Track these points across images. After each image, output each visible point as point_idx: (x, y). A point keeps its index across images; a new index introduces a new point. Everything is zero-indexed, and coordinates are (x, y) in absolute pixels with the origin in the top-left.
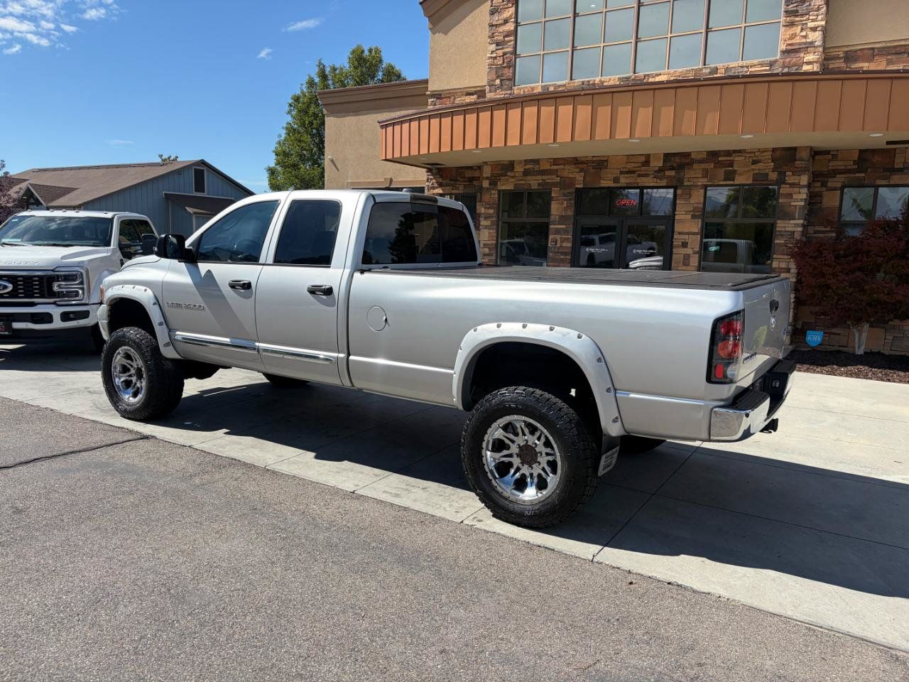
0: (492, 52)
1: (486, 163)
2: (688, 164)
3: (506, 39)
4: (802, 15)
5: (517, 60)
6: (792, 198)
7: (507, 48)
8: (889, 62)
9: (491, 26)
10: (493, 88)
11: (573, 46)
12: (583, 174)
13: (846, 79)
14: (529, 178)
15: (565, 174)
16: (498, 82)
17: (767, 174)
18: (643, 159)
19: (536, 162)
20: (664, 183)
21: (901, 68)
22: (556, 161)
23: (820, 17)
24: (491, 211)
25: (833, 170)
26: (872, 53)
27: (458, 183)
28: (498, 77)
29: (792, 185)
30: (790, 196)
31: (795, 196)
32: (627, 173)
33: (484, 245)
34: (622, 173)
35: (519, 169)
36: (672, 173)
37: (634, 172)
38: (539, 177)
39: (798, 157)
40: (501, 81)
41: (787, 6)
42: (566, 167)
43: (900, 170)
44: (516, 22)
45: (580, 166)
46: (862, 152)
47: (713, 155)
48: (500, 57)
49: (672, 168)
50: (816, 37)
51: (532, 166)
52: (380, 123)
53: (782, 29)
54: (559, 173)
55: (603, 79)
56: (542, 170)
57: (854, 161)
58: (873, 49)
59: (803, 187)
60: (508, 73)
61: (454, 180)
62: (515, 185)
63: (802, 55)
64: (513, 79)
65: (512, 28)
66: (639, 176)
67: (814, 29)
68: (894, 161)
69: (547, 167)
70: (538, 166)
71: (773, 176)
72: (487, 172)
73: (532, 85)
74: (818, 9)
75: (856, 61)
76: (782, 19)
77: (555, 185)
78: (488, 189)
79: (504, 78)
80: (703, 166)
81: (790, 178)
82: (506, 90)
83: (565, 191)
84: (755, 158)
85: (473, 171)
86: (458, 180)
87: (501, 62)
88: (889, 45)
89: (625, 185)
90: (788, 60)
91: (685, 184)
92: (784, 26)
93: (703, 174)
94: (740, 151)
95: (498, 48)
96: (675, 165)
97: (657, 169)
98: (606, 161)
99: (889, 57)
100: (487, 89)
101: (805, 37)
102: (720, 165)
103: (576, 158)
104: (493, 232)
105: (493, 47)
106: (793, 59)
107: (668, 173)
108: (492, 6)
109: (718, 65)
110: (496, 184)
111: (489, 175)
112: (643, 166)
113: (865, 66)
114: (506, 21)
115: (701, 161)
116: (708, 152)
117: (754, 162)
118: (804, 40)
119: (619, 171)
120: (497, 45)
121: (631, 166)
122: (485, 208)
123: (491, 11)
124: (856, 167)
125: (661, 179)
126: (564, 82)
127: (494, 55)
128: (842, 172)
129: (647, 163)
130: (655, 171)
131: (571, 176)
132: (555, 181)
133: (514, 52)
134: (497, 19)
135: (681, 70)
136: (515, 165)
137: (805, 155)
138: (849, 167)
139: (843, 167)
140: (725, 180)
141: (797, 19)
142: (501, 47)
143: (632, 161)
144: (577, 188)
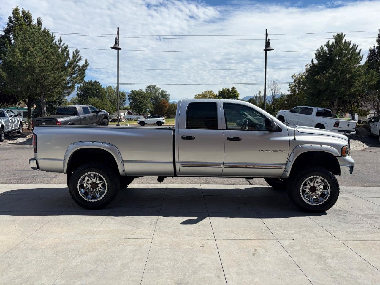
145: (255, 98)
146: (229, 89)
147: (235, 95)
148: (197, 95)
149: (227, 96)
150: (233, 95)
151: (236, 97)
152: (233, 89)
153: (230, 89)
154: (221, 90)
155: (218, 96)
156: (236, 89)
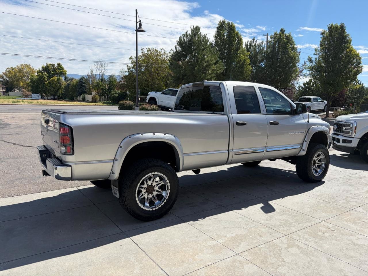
145: (87, 77)
146: (54, 65)
147: (62, 71)
148: (9, 68)
149: (52, 72)
150: (59, 71)
151: (63, 74)
152: (59, 65)
153: (56, 65)
154: (45, 65)
155: (41, 72)
156: (62, 66)
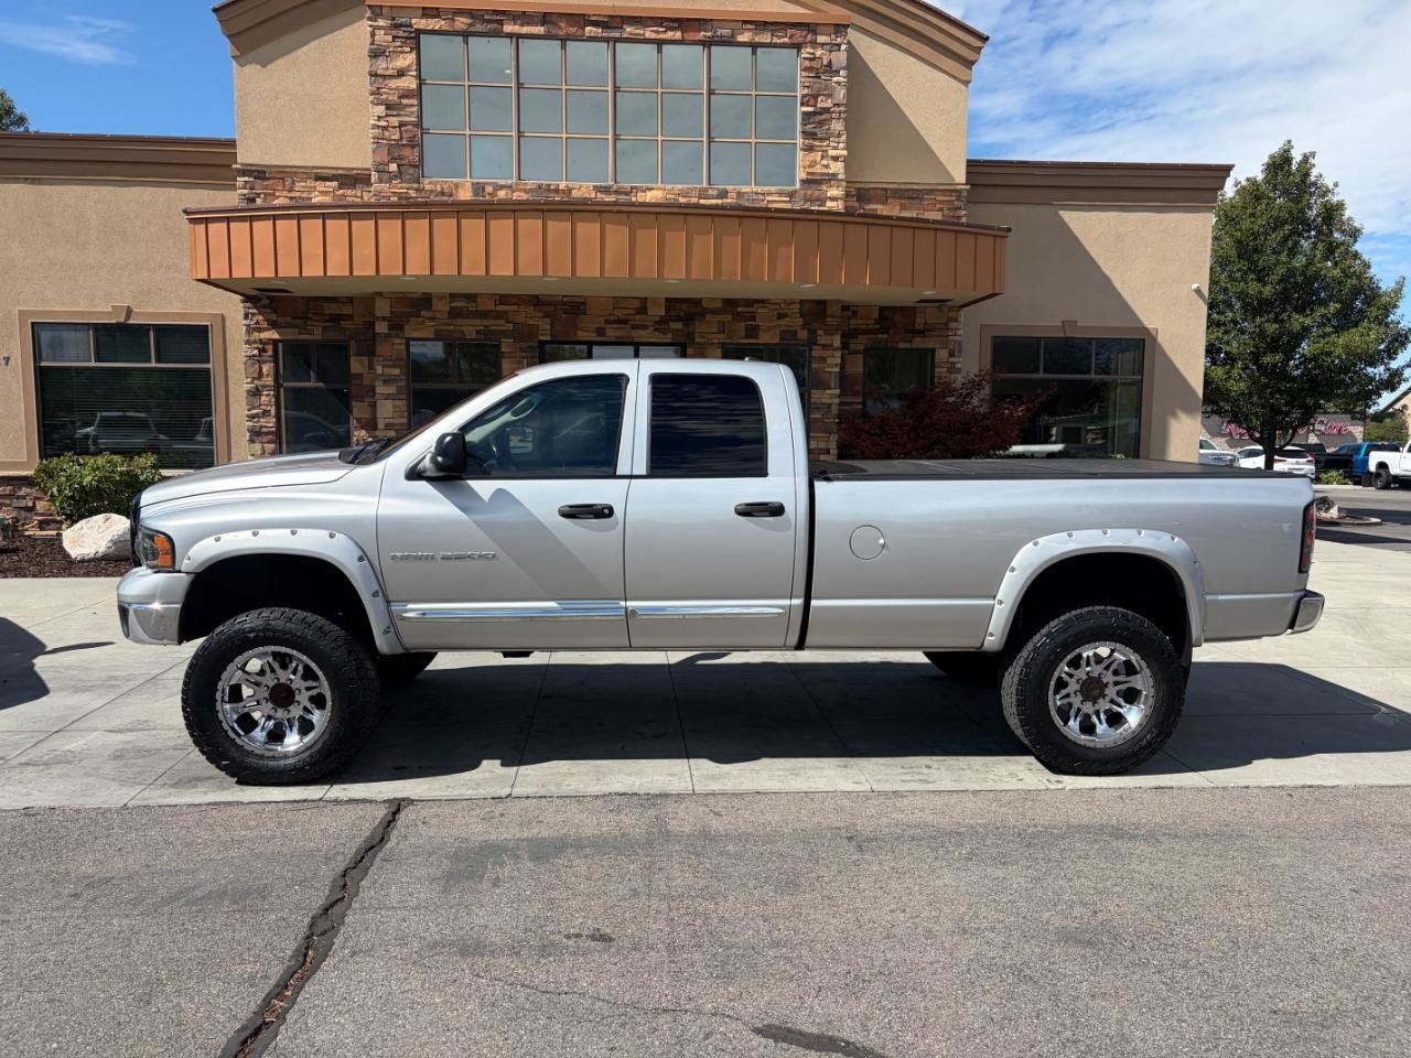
0: (380, 118)
1: (380, 294)
2: (700, 314)
3: (405, 101)
4: (822, 140)
5: (425, 136)
6: (826, 362)
7: (406, 115)
8: (903, 207)
9: (374, 75)
10: (386, 176)
11: (519, 131)
12: (549, 320)
13: (872, 224)
14: (459, 321)
15: (521, 318)
16: (393, 167)
17: (796, 332)
18: (637, 304)
19: (472, 297)
20: (668, 338)
21: (915, 215)
22: (503, 299)
23: (841, 145)
24: (396, 371)
25: (855, 329)
26: (886, 195)
27: (309, 323)
28: (393, 160)
29: (824, 346)
30: (824, 359)
31: (829, 361)
32: (615, 322)
33: (386, 425)
34: (607, 322)
35: (442, 307)
36: (679, 326)
37: (624, 322)
38: (478, 321)
39: (829, 312)
40: (399, 166)
41: (805, 125)
42: (522, 308)
43: (921, 332)
44: (419, 76)
45: (544, 308)
46: (882, 309)
47: (730, 304)
48: (394, 127)
49: (678, 319)
50: (837, 168)
51: (463, 304)
52: (185, 212)
53: (800, 154)
54: (511, 318)
55: (570, 184)
56: (481, 311)
57: (875, 320)
58: (886, 190)
59: (836, 349)
60: (411, 155)
61: (303, 318)
62: (436, 331)
63: (824, 188)
64: (419, 165)
65: (414, 86)
66: (633, 327)
67: (835, 159)
68: (914, 320)
69: (490, 307)
70: (474, 305)
71: (803, 335)
72: (383, 308)
73: (456, 180)
74: (839, 136)
75: (869, 201)
76: (800, 141)
77: (505, 334)
78: (387, 337)
79: (403, 162)
80: (718, 318)
81: (823, 340)
82: (408, 181)
83: (524, 345)
84: (781, 311)
85: (340, 305)
86: (311, 319)
87: (397, 137)
88: (902, 187)
89: (614, 339)
90: (809, 192)
91: (697, 340)
92: (802, 149)
93: (718, 328)
94: (762, 301)
95: (390, 112)
96: (682, 314)
97: (658, 319)
98: (584, 303)
99: (903, 201)
100: (374, 177)
101: (827, 167)
102: (738, 317)
103: (537, 296)
104: (402, 404)
105: (381, 110)
106: (812, 191)
107: (673, 325)
108: (372, 44)
109: (727, 187)
110: (401, 328)
111: (387, 313)
112: (638, 313)
113: (881, 209)
114: (401, 73)
115: (715, 312)
116: (723, 299)
117: (781, 316)
118: (825, 171)
119: (602, 320)
120: (387, 109)
121: (620, 313)
122: (384, 366)
123: (371, 51)
124: (878, 326)
125: (664, 333)
126: (509, 182)
127: (383, 123)
128: (866, 332)
129: (643, 310)
130: (655, 322)
131: (531, 322)
132: (504, 328)
133: (419, 124)
134: (384, 66)
135: (680, 187)
136: (434, 301)
137: (835, 310)
138: (870, 327)
139: (864, 327)
140: (747, 337)
141: (817, 143)
142: (395, 113)
143: (622, 305)
144: (540, 341)
